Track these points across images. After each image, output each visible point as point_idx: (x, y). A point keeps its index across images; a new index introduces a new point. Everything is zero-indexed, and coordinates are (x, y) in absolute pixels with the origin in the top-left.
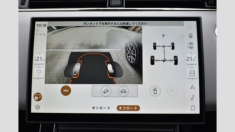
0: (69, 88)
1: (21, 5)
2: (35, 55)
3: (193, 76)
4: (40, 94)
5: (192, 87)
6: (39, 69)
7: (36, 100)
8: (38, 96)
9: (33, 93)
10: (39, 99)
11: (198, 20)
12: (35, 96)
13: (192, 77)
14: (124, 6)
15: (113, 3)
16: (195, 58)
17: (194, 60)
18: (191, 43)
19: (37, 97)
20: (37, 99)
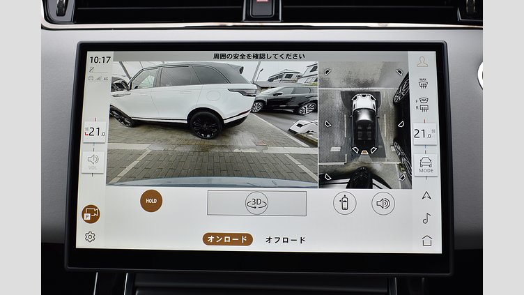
0: (158, 196)
1: (58, 15)
2: (86, 124)
3: (427, 171)
4: (96, 208)
5: (426, 196)
6: (95, 153)
7: (87, 221)
8: (91, 212)
9: (81, 206)
10: (94, 220)
11: (439, 49)
12: (84, 212)
13: (427, 174)
14: (280, 18)
15: (256, 12)
16: (433, 131)
17: (429, 136)
18: (424, 100)
19: (89, 215)
20: (89, 218)
